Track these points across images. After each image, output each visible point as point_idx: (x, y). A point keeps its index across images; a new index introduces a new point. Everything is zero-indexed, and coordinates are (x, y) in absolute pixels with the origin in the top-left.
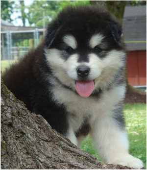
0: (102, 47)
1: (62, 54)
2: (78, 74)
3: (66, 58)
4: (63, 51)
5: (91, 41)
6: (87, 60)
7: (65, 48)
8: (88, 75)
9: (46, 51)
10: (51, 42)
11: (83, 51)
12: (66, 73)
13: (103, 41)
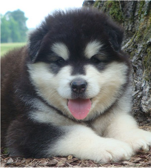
0: (100, 58)
1: (51, 68)
2: (72, 90)
3: (56, 72)
4: (52, 64)
5: (86, 51)
6: (83, 72)
7: (54, 59)
8: (84, 91)
9: (30, 66)
10: (36, 55)
11: (78, 61)
12: (56, 91)
13: (101, 50)
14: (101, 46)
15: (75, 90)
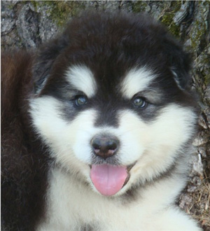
14: (152, 78)
15: (97, 151)
